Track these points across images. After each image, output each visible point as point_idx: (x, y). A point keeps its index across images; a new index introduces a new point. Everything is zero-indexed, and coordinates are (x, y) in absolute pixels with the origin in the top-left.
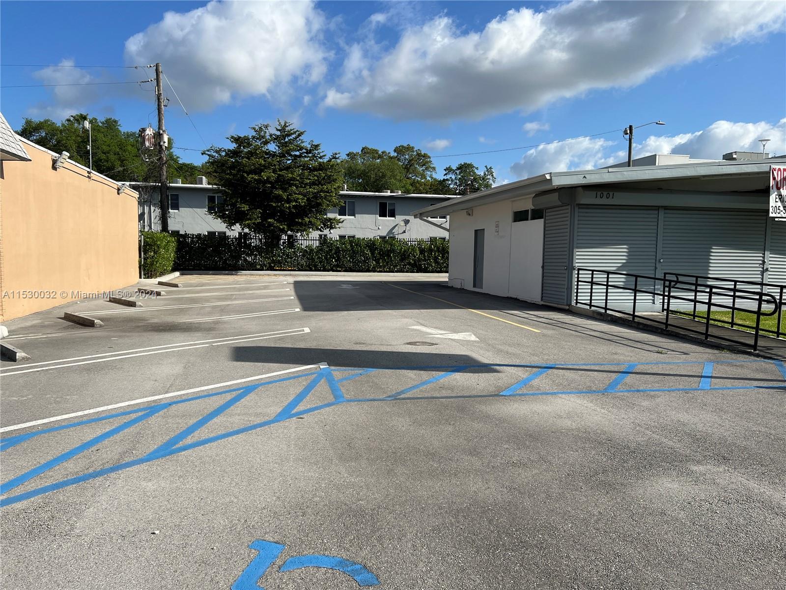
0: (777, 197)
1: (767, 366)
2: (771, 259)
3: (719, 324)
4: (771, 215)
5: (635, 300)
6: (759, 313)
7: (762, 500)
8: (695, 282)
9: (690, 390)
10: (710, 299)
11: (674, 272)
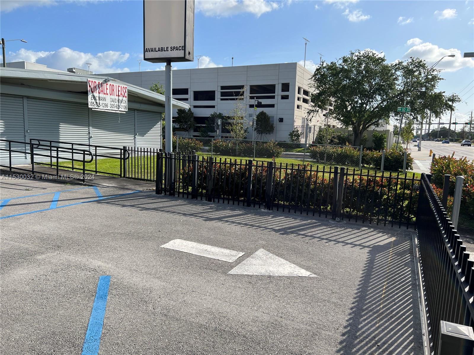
0: (92, 97)
1: (89, 190)
2: (93, 131)
3: (66, 169)
4: (89, 107)
5: (10, 157)
6: (84, 161)
7: (76, 265)
8: (49, 145)
9: (44, 210)
10: (57, 155)
11: (36, 139)
